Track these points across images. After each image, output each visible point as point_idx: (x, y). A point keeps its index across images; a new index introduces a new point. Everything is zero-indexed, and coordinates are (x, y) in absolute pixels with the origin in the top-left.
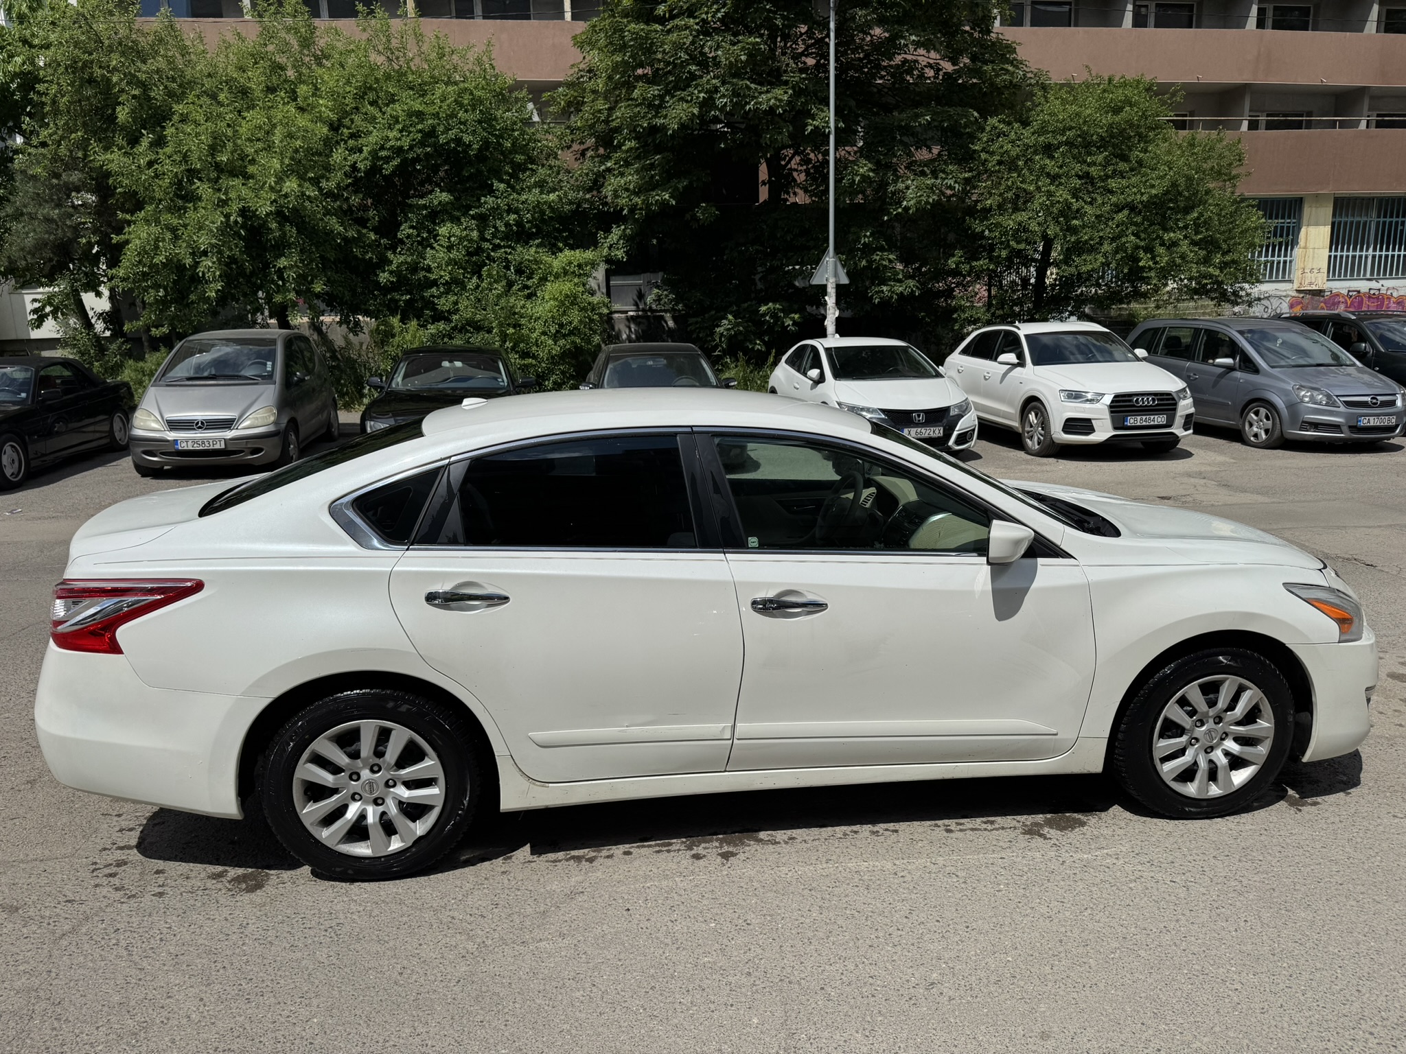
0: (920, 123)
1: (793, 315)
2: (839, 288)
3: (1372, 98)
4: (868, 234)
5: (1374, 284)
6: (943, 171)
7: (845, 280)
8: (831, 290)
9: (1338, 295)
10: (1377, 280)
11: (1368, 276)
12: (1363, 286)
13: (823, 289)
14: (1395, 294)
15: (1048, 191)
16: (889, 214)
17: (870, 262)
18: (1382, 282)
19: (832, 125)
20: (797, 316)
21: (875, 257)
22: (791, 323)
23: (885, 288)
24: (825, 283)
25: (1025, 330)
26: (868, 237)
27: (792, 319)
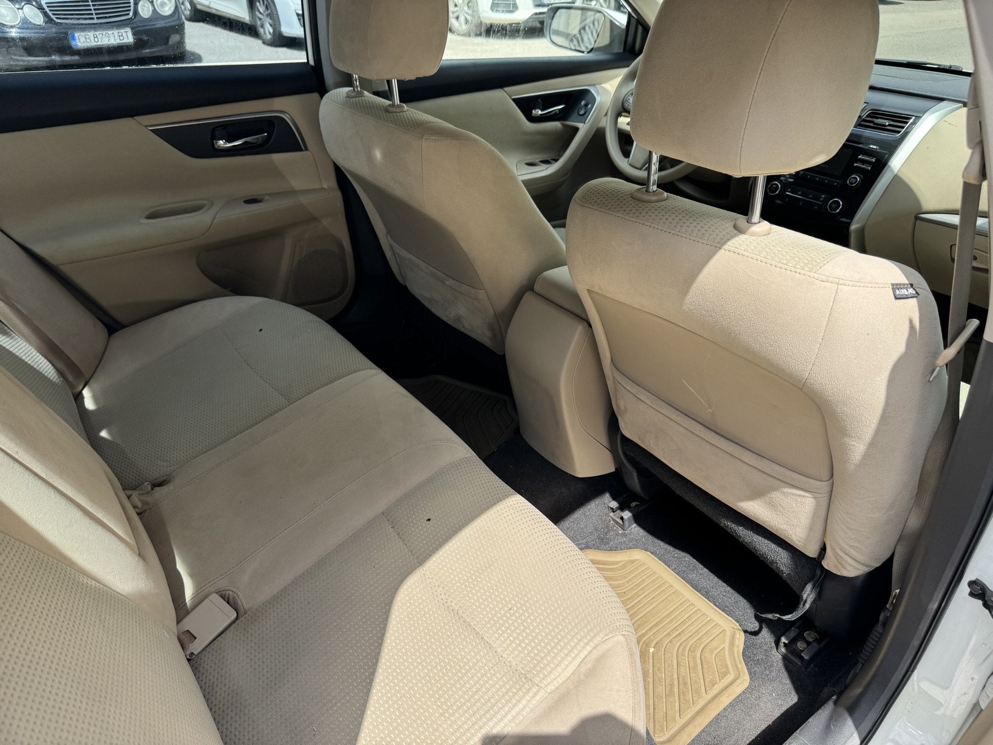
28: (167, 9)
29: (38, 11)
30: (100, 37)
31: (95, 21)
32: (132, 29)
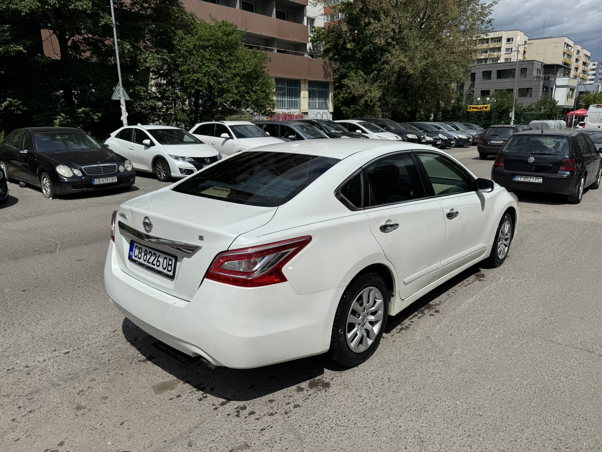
0: (150, 28)
1: (97, 114)
2: (127, 102)
3: (277, 42)
4: (132, 77)
5: (289, 111)
6: (162, 52)
7: (128, 99)
8: (123, 102)
9: (279, 114)
10: (289, 109)
11: (287, 108)
12: (286, 111)
13: (118, 102)
14: (295, 115)
15: (208, 66)
16: (139, 69)
17: (134, 90)
18: (291, 110)
19: (114, 23)
20: (100, 114)
21: (136, 88)
22: (97, 118)
23: (143, 103)
24: (119, 99)
25: (227, 124)
26: (132, 78)
27: (97, 116)
28: (129, 168)
29: (79, 171)
30: (104, 180)
31: (103, 174)
32: (117, 176)
